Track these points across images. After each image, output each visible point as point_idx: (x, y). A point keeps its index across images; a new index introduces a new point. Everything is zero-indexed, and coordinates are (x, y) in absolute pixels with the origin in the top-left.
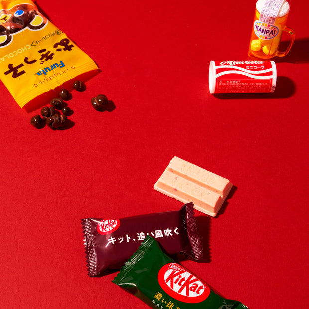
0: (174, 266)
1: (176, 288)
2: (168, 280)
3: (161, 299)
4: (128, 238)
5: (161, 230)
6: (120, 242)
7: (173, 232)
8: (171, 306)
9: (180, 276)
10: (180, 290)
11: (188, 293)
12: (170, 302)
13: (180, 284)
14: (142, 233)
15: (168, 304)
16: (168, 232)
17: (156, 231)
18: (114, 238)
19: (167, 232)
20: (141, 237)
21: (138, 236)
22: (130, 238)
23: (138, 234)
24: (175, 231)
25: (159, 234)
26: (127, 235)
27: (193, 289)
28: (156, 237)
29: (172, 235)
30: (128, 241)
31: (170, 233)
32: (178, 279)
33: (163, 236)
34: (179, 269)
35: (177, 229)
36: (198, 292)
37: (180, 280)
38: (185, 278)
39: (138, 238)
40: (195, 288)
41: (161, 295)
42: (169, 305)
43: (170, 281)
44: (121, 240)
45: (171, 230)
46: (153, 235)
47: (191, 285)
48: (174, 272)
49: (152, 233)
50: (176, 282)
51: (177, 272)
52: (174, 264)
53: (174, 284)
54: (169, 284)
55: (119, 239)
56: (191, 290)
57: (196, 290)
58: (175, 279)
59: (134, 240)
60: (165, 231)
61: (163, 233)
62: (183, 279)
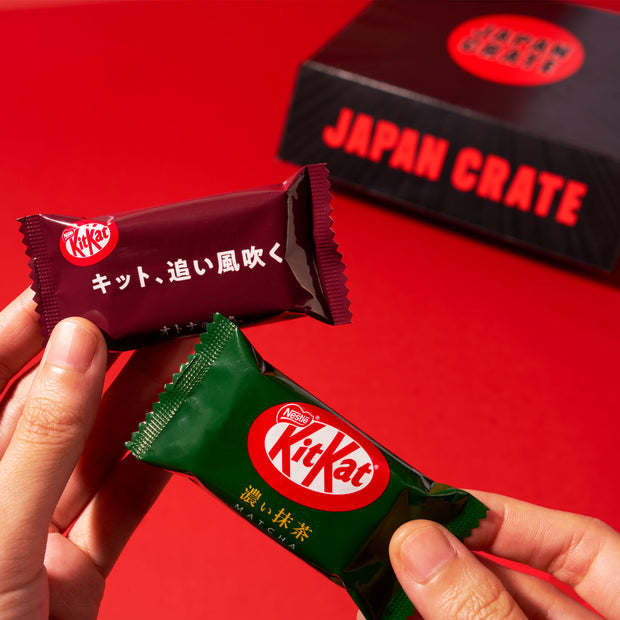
0: (290, 414)
1: (298, 473)
2: (274, 453)
3: (258, 504)
4: (143, 276)
5: (232, 252)
6: (122, 288)
7: (265, 257)
8: (284, 521)
9: (308, 442)
10: (309, 480)
11: (328, 485)
12: (281, 512)
13: (307, 463)
14: (180, 261)
15: (278, 516)
16: (253, 256)
17: (219, 255)
18: (105, 278)
19: (250, 256)
20: (178, 271)
21: (170, 271)
22: (147, 277)
23: (170, 264)
24: (272, 253)
25: (227, 262)
26: (140, 269)
27: (342, 474)
28: (220, 272)
29: (263, 264)
30: (143, 285)
31: (257, 259)
32: (301, 451)
33: (237, 268)
34: (305, 421)
35: (277, 245)
36: (356, 482)
37: (307, 451)
38: (320, 445)
39: (170, 275)
40: (349, 471)
41: (257, 493)
42: (280, 519)
43: (280, 455)
44: (123, 282)
45: (261, 251)
46: (211, 266)
47: (336, 465)
48: (290, 429)
49: (207, 260)
50: (296, 458)
51: (298, 430)
52: (291, 408)
53: (292, 463)
54: (277, 462)
55: (118, 280)
56: (338, 477)
57: (352, 477)
58: (294, 449)
59: (159, 280)
60: (244, 252)
61: (239, 259)
62: (317, 449)
